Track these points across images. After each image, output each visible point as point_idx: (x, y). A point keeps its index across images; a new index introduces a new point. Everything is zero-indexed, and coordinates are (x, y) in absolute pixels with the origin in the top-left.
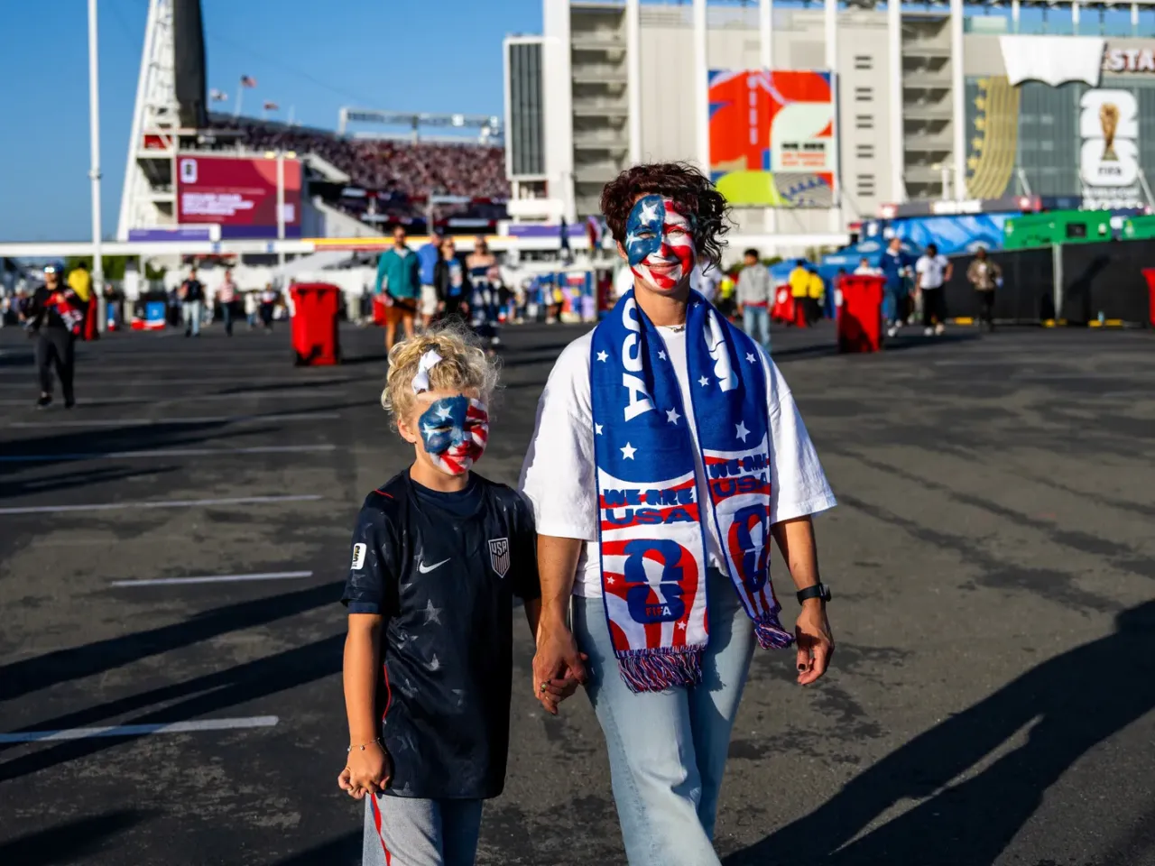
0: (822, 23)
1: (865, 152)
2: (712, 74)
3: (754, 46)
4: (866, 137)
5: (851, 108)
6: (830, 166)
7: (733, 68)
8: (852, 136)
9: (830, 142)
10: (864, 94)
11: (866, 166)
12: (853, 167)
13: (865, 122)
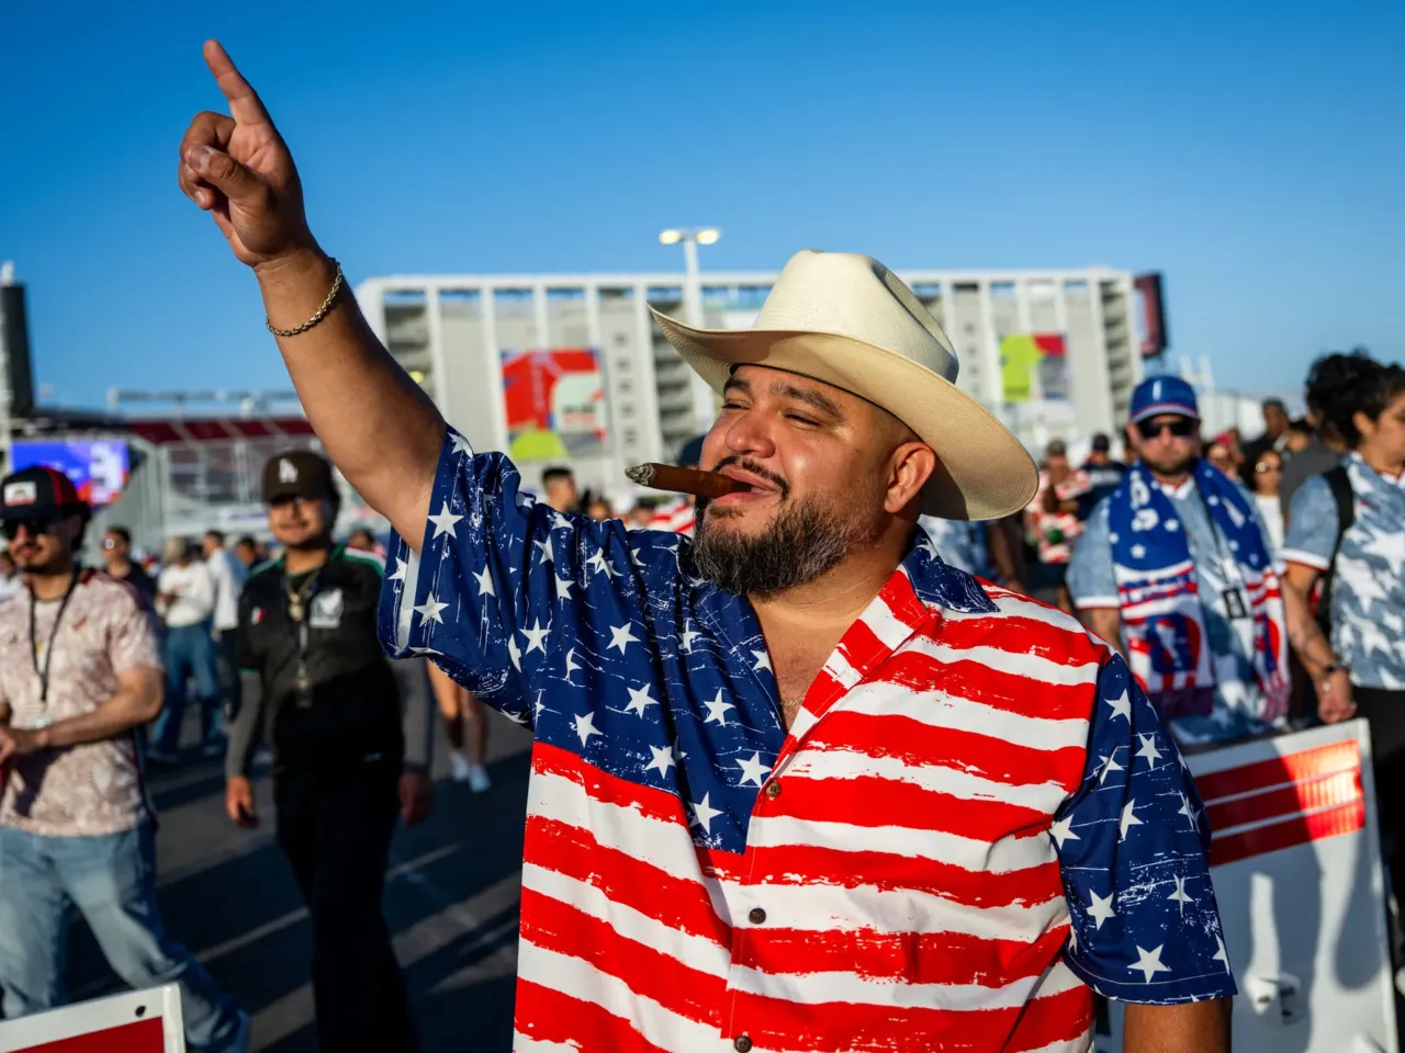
0: (583, 311)
1: (628, 410)
2: (504, 355)
3: (532, 331)
4: (627, 398)
5: (616, 377)
6: (600, 421)
7: (519, 348)
8: (618, 399)
9: (600, 406)
10: (623, 365)
11: (629, 422)
12: (620, 424)
13: (625, 387)
